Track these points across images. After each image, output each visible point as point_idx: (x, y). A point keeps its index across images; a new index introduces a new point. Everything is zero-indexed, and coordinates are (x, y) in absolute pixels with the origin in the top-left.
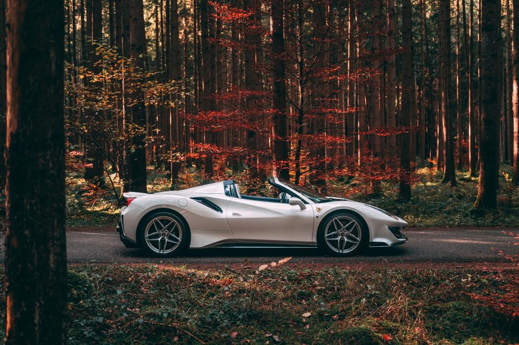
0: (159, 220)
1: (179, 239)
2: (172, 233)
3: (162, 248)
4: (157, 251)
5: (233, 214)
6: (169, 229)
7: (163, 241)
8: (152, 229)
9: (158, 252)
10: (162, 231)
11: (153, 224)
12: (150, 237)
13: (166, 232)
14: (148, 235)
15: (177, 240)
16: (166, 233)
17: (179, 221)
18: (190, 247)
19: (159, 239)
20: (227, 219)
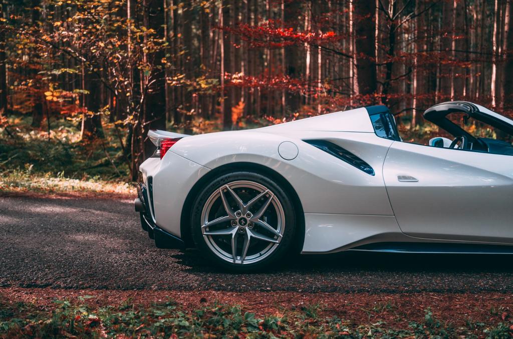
0: (234, 190)
1: (279, 231)
2: (262, 218)
3: (239, 253)
4: (227, 257)
5: (400, 178)
6: (255, 209)
7: (241, 235)
8: (217, 210)
9: (231, 261)
10: (239, 214)
11: (220, 197)
12: (212, 228)
13: (249, 215)
14: (207, 223)
15: (272, 235)
16: (248, 219)
17: (279, 192)
18: (304, 250)
19: (234, 232)
20: (386, 187)
